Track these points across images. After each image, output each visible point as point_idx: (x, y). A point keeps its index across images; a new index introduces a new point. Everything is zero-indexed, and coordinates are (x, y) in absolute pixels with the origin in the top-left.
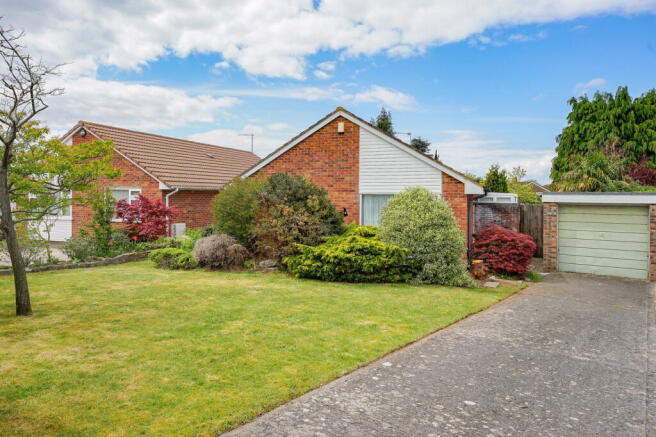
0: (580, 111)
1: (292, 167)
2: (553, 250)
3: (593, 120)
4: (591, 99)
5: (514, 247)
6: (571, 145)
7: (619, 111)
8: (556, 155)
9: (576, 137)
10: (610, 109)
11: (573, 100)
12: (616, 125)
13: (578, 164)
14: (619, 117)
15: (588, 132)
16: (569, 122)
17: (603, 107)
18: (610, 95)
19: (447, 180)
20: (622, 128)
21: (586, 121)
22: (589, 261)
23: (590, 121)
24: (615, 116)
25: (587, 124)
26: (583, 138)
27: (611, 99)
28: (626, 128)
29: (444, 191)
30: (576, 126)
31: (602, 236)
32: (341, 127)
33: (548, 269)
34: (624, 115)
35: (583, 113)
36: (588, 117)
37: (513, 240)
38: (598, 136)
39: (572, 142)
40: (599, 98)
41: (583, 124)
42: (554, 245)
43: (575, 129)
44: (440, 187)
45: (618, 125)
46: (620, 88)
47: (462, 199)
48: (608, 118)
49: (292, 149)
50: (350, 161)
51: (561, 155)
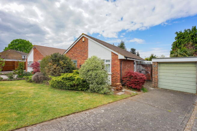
0: (179, 36)
1: (72, 53)
2: (156, 80)
3: (184, 38)
4: (183, 32)
5: (136, 79)
6: (176, 46)
7: (193, 34)
8: (172, 50)
9: (178, 44)
10: (190, 34)
11: (177, 33)
12: (191, 39)
13: (177, 51)
14: (193, 36)
15: (182, 42)
16: (176, 39)
17: (187, 34)
18: (190, 29)
19: (113, 54)
20: (194, 40)
21: (181, 39)
22: (171, 85)
23: (182, 38)
24: (191, 36)
25: (181, 40)
26: (180, 44)
27: (190, 31)
28: (195, 39)
29: (112, 58)
30: (178, 40)
31: (176, 75)
32: (83, 40)
33: (154, 87)
34: (195, 35)
35: (180, 37)
36: (182, 37)
37: (135, 76)
38: (185, 43)
39: (177, 45)
40: (186, 31)
41: (180, 40)
42: (156, 78)
43: (177, 42)
44: (111, 57)
45: (193, 39)
46: (193, 27)
47: (118, 61)
48: (189, 37)
49: (72, 47)
50: (86, 50)
51: (173, 50)
